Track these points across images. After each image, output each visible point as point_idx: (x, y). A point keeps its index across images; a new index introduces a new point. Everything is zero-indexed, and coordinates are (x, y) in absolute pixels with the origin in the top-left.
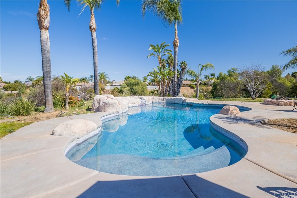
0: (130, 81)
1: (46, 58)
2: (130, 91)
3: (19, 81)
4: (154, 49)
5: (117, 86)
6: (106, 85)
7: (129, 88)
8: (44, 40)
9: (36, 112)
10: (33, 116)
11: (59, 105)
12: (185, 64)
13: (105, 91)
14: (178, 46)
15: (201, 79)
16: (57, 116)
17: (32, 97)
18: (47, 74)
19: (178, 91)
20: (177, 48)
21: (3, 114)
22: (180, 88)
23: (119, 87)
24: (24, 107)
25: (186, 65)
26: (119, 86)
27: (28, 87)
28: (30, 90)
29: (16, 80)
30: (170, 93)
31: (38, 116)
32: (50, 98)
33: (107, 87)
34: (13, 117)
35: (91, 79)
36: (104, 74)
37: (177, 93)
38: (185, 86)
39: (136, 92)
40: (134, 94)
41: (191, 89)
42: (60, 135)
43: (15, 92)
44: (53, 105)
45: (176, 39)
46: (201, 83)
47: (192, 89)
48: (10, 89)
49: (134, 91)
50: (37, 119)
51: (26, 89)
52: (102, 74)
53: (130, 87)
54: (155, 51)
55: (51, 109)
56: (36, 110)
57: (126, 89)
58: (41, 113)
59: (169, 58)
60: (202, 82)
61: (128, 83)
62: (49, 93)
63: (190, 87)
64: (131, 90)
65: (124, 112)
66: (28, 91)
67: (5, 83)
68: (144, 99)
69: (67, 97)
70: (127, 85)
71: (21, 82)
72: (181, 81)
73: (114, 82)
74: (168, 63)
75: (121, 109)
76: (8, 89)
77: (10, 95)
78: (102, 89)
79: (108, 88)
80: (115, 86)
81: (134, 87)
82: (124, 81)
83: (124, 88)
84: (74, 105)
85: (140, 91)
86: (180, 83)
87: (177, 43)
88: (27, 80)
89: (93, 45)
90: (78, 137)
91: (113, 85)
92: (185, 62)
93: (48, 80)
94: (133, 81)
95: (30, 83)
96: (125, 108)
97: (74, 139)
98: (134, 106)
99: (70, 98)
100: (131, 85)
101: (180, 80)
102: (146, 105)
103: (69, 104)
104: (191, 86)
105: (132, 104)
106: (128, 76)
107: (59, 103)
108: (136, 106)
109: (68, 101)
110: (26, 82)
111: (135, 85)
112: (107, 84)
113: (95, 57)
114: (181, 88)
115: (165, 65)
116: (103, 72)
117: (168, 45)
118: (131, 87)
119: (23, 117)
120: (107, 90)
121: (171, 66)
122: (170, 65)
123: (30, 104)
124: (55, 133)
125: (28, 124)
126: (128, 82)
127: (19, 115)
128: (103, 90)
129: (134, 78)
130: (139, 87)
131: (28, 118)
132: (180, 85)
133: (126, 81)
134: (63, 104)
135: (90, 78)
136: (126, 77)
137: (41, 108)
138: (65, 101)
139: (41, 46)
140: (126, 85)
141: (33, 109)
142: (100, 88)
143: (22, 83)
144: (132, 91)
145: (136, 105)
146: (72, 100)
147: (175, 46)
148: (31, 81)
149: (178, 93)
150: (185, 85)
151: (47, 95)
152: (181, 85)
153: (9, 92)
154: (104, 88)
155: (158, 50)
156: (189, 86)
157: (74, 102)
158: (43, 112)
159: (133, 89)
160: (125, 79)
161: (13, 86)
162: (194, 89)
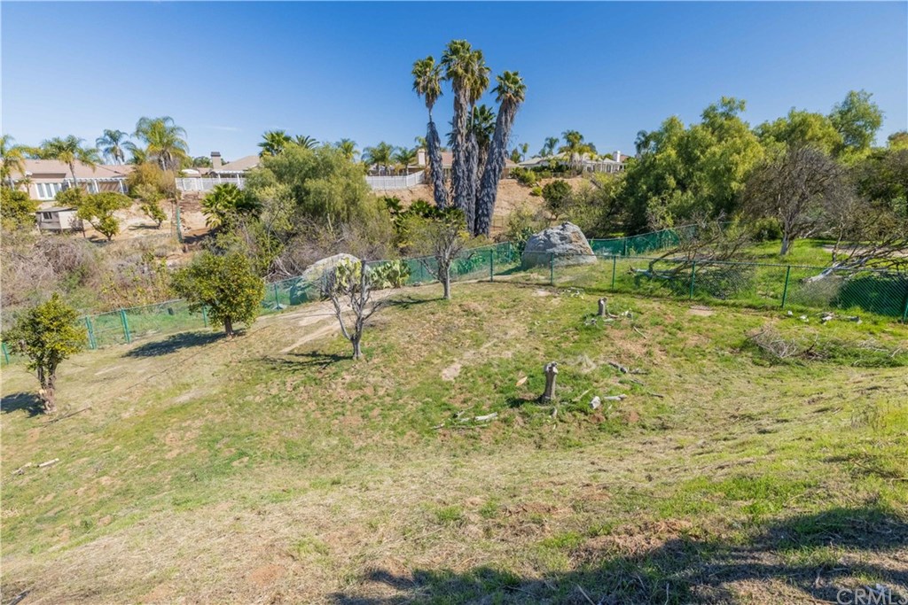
0: (287, 156)
2: (293, 201)
5: (233, 176)
6: (183, 175)
7: (283, 188)
12: (515, 82)
13: (179, 202)
19: (488, 195)
22: (495, 184)
23: (239, 184)
25: (520, 87)
26: (243, 176)
30: (460, 205)
33: (184, 180)
35: (113, 150)
36: (169, 124)
37: (486, 203)
39: (323, 204)
40: (314, 215)
49: (311, 199)
52: (154, 125)
53: (290, 182)
57: (271, 190)
59: (455, 52)
61: (280, 165)
64: (297, 196)
70: (274, 172)
72: (500, 154)
73: (216, 161)
74: (453, 75)
78: (162, 191)
79: (195, 185)
80: (223, 176)
81: (311, 184)
82: (261, 155)
83: (263, 185)
85: (339, 202)
86: (495, 163)
91: (214, 175)
92: (516, 74)
94: (301, 154)
100: (293, 176)
101: (496, 150)
106: (278, 134)
111: (314, 173)
112: (189, 171)
114: (502, 181)
115: (438, 86)
118: (296, 182)
120: (186, 196)
121: (463, 91)
122: (458, 87)
126: (277, 157)
128: (168, 197)
129: (303, 142)
130: (334, 181)
132: (495, 170)
133: (268, 156)
135: (104, 142)
136: (269, 137)
140: (269, 172)
142: (155, 188)
144: (300, 202)
149: (489, 205)
152: (500, 170)
154: (175, 186)
159: (308, 193)
160: (265, 145)
162: (529, 186)
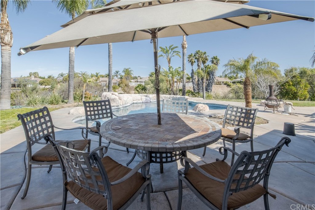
1: (72, 65)
3: (52, 76)
4: (164, 51)
5: (142, 82)
6: (131, 82)
7: (152, 85)
8: (71, 54)
9: (62, 103)
10: (60, 105)
11: (78, 99)
13: (129, 88)
14: (186, 48)
15: (241, 76)
16: (75, 106)
17: (61, 92)
18: (71, 77)
19: (209, 89)
20: (185, 49)
21: (43, 103)
22: (211, 86)
23: (143, 84)
24: (55, 99)
27: (59, 82)
28: (61, 85)
29: (50, 75)
31: (63, 106)
32: (72, 94)
33: (131, 83)
34: (49, 105)
35: (116, 75)
36: (130, 70)
38: (220, 84)
41: (227, 88)
42: (72, 114)
43: (47, 87)
44: (73, 98)
45: (184, 41)
46: (241, 81)
47: (229, 88)
48: (45, 84)
50: (63, 107)
51: (57, 84)
52: (127, 70)
53: (154, 84)
54: (164, 53)
55: (72, 101)
56: (63, 102)
57: (149, 86)
58: (66, 104)
60: (243, 79)
61: (152, 80)
62: (72, 90)
63: (226, 86)
65: (124, 106)
66: (59, 86)
67: (41, 78)
68: (149, 97)
69: (84, 93)
71: (53, 77)
72: (213, 78)
73: (139, 78)
75: (121, 104)
76: (42, 84)
77: (44, 89)
78: (126, 85)
79: (133, 84)
80: (140, 82)
82: (149, 77)
83: (148, 84)
84: (89, 99)
86: (211, 80)
87: (185, 46)
88: (59, 76)
89: (109, 50)
90: (81, 116)
91: (138, 82)
93: (72, 81)
95: (61, 78)
96: (125, 103)
97: (79, 117)
98: (138, 102)
99: (86, 94)
101: (212, 77)
102: (151, 102)
103: (85, 98)
104: (227, 84)
105: (136, 101)
107: (78, 98)
108: (140, 103)
109: (84, 96)
110: (58, 77)
112: (132, 81)
113: (110, 60)
114: (213, 85)
115: (193, 61)
116: (128, 68)
117: (177, 47)
119: (55, 105)
120: (131, 87)
123: (59, 97)
124: (70, 113)
125: (57, 109)
127: (52, 104)
128: (127, 87)
131: (57, 106)
132: (211, 82)
134: (81, 98)
135: (115, 73)
136: (151, 73)
137: (66, 101)
138: (82, 96)
139: (69, 58)
140: (150, 81)
141: (60, 101)
142: (125, 85)
143: (55, 78)
145: (141, 101)
146: (87, 95)
147: (183, 47)
148: (62, 77)
150: (220, 82)
151: (70, 91)
152: (213, 82)
153: (43, 86)
154: (128, 84)
155: (167, 52)
156: (225, 84)
157: (89, 97)
158: (66, 103)
160: (150, 75)
161: (47, 81)
